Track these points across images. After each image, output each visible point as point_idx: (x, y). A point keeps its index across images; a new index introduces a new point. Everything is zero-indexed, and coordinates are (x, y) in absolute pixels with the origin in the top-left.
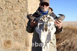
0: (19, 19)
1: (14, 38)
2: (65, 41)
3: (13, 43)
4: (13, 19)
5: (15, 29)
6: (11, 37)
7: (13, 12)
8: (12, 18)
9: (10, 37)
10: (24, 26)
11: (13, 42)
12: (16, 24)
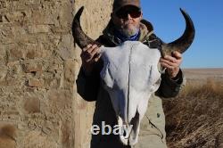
0: (44, 55)
1: (26, 118)
2: (194, 134)
3: (21, 135)
4: (24, 56)
5: (31, 89)
6: (18, 113)
7: (24, 32)
8: (20, 52)
9: (12, 116)
10: (62, 78)
11: (24, 133)
12: (34, 73)
